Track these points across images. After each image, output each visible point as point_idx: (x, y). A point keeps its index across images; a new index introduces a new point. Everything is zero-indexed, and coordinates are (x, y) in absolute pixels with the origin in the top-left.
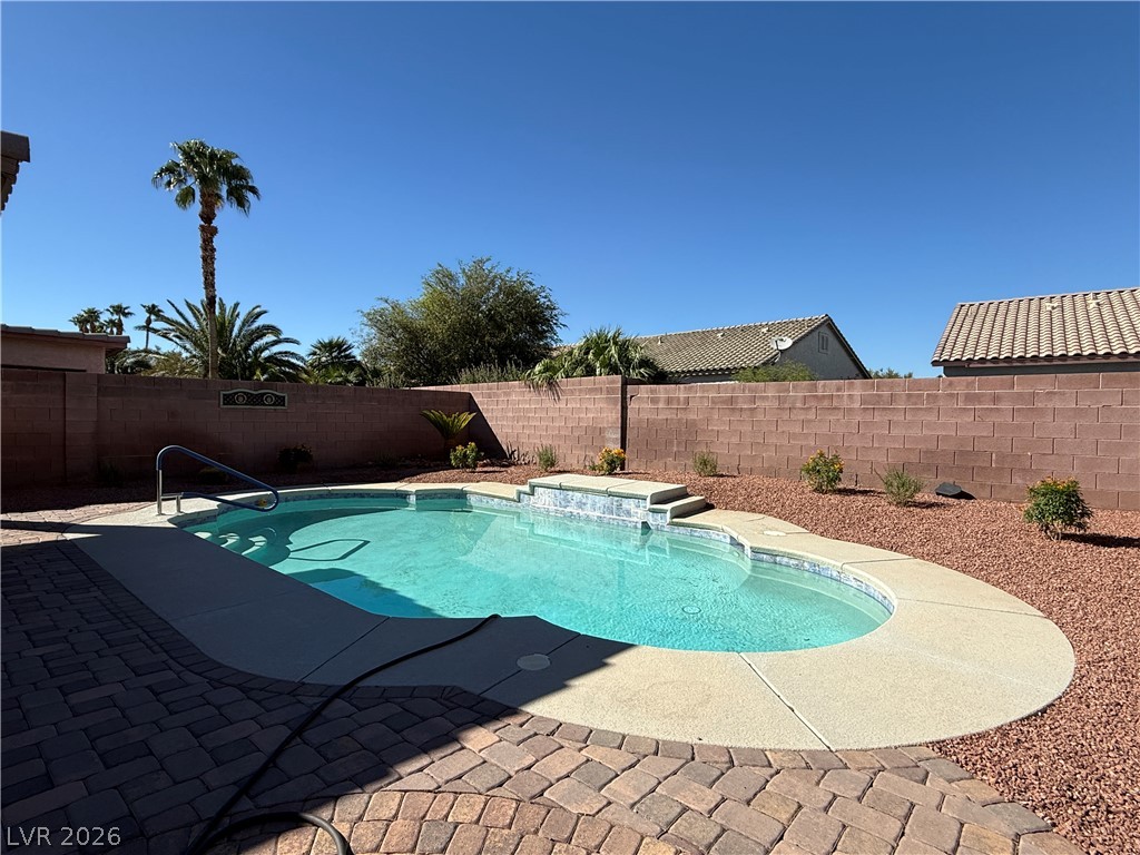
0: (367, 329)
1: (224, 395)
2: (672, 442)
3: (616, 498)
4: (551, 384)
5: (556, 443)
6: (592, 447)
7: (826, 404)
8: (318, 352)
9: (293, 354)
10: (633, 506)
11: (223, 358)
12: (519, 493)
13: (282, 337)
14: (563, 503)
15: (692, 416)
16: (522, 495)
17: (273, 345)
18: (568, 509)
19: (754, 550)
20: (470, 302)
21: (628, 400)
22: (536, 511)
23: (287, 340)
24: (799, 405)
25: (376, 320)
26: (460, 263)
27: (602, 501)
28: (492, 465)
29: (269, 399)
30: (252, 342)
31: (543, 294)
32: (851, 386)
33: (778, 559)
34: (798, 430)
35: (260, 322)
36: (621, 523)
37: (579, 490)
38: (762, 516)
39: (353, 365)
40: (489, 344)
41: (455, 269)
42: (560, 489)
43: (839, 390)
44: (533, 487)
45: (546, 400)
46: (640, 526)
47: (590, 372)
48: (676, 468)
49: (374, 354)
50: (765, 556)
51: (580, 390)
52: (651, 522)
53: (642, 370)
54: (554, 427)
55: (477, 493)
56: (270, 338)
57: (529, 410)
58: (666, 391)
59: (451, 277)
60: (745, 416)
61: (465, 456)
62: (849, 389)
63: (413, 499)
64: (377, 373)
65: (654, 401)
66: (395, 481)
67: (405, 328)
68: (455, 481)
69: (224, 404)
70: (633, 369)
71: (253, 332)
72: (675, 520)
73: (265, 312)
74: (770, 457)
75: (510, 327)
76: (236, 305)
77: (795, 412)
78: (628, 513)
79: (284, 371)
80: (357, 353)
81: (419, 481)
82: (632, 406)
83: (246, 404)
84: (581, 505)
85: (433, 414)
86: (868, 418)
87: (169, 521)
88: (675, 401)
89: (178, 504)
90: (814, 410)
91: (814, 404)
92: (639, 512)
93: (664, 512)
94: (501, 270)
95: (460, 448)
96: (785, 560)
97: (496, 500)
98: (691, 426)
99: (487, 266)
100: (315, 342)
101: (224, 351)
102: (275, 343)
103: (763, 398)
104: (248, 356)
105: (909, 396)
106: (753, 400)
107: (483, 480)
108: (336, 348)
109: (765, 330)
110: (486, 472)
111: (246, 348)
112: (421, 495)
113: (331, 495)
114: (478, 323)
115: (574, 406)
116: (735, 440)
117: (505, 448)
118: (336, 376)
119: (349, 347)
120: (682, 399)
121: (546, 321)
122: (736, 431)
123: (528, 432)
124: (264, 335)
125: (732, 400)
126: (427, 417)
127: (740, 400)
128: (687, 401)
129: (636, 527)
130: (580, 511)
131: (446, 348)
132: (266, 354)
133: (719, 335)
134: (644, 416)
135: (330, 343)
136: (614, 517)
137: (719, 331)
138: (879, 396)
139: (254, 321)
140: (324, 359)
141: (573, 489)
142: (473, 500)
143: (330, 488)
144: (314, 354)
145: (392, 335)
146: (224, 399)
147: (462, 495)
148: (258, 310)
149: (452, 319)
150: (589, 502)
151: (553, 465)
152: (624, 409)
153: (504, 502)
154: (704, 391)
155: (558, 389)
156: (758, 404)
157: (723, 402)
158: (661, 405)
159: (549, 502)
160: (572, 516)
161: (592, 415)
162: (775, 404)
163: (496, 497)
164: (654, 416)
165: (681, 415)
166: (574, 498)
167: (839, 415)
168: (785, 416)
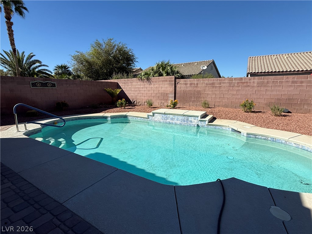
0: (73, 62)
1: (32, 83)
2: (192, 97)
3: (186, 117)
4: (148, 79)
5: (150, 99)
6: (164, 99)
7: (245, 84)
8: (57, 69)
9: (46, 70)
10: (193, 119)
11: (21, 71)
12: (148, 116)
13: (42, 64)
14: (165, 119)
15: (199, 89)
16: (149, 116)
17: (39, 67)
18: (167, 121)
19: (248, 134)
20: (108, 53)
21: (177, 84)
22: (155, 122)
23: (44, 65)
24: (236, 85)
25: (76, 58)
26: (103, 40)
27: (181, 118)
28: (129, 106)
29: (50, 85)
30: (31, 66)
31: (130, 51)
32: (254, 79)
33: (257, 136)
34: (235, 93)
35: (33, 59)
36: (189, 125)
37: (172, 114)
38: (235, 121)
39: (70, 74)
40: (115, 67)
41: (101, 42)
42: (165, 114)
44: (154, 114)
45: (146, 84)
46: (196, 126)
47: (161, 75)
48: (193, 106)
49: (77, 70)
50: (252, 136)
51: (159, 81)
52: (200, 124)
53: (178, 74)
54: (150, 93)
55: (131, 116)
56: (37, 64)
57: (140, 88)
58: (190, 81)
59: (100, 45)
60: (217, 89)
61: (122, 103)
62: (253, 80)
63: (109, 119)
64: (79, 76)
65: (186, 84)
66: (99, 112)
67: (87, 61)
68: (121, 112)
69: (32, 86)
70: (176, 74)
71: (31, 62)
72: (209, 123)
73: (35, 55)
74: (225, 101)
75: (122, 62)
76: (23, 53)
77: (234, 87)
78: (191, 121)
79: (45, 76)
80: (70, 69)
81: (108, 112)
82: (178, 86)
83: (41, 87)
84: (172, 119)
85: (108, 89)
86: (259, 89)
87: (24, 134)
88: (193, 84)
89: (25, 126)
90: (241, 87)
91: (241, 84)
92: (195, 122)
93: (205, 121)
94: (117, 43)
95: (120, 101)
96: (260, 137)
97: (139, 118)
98: (199, 93)
99: (112, 41)
100: (56, 66)
101: (21, 69)
102: (40, 66)
103: (223, 83)
104: (30, 71)
105: (273, 81)
106: (220, 84)
107: (130, 111)
108: (64, 69)
109: (196, 64)
110: (129, 108)
111: (29, 68)
112: (112, 117)
113: (79, 118)
114: (110, 60)
115: (157, 86)
116: (214, 96)
117: (131, 100)
118: (65, 77)
119: (68, 68)
120: (196, 84)
121: (132, 60)
122: (214, 93)
123: (140, 95)
124: (35, 63)
125: (213, 84)
126: (105, 90)
127: (216, 83)
128: (197, 84)
129: (194, 126)
130: (172, 121)
131: (101, 68)
132: (37, 70)
133: (183, 65)
134: (183, 89)
135: (62, 66)
136: (186, 123)
137: (182, 64)
138: (263, 82)
139: (30, 58)
140: (60, 72)
141: (170, 114)
142: (130, 118)
143: (78, 116)
144: (56, 70)
145: (82, 64)
146: (32, 85)
147: (126, 117)
148: (32, 54)
149: (102, 59)
150: (176, 118)
151: (152, 105)
152: (175, 87)
153: (142, 119)
154: (203, 81)
155: (150, 80)
156: (222, 85)
157: (210, 84)
158: (188, 85)
159: (160, 118)
160: (169, 123)
161: (163, 89)
162: (228, 85)
163: (139, 117)
164: (186, 89)
165: (195, 89)
166: (170, 117)
167: (249, 88)
168: (231, 88)
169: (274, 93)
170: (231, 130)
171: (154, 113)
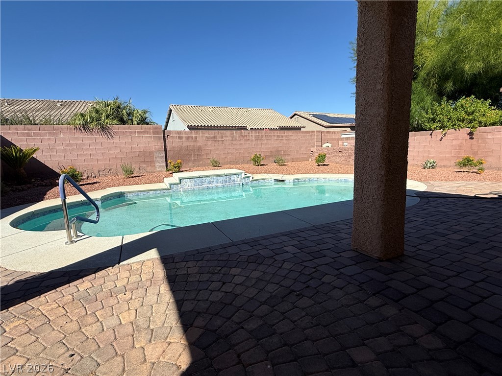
3: (228, 176)
6: (144, 162)
7: (245, 138)
10: (236, 177)
14: (200, 184)
15: (199, 144)
16: (172, 186)
18: (204, 186)
19: (294, 179)
21: (166, 138)
24: (238, 139)
27: (220, 179)
36: (232, 185)
37: (210, 176)
42: (198, 177)
43: (248, 134)
45: (101, 138)
52: (243, 181)
55: (134, 192)
57: (84, 145)
58: (186, 133)
60: (220, 143)
72: (253, 179)
77: (237, 141)
78: (234, 181)
82: (168, 140)
84: (210, 182)
86: (257, 142)
88: (190, 138)
92: (238, 180)
97: (151, 192)
98: (199, 149)
103: (226, 136)
106: (222, 137)
112: (103, 200)
115: (127, 141)
120: (194, 137)
122: (217, 149)
125: (215, 137)
127: (218, 137)
128: (196, 138)
129: (240, 185)
130: (210, 185)
134: (176, 145)
136: (228, 183)
142: (129, 196)
147: (121, 195)
150: (215, 180)
151: (132, 173)
152: (165, 141)
153: (159, 192)
154: (203, 134)
155: (110, 131)
156: (224, 138)
157: (212, 138)
158: (184, 139)
159: (191, 185)
160: (208, 188)
161: (142, 145)
162: (231, 138)
163: (151, 190)
164: (181, 144)
165: (193, 144)
166: (206, 180)
167: (249, 142)
168: (234, 142)
169: (267, 146)
170: (273, 181)
171: (181, 179)
